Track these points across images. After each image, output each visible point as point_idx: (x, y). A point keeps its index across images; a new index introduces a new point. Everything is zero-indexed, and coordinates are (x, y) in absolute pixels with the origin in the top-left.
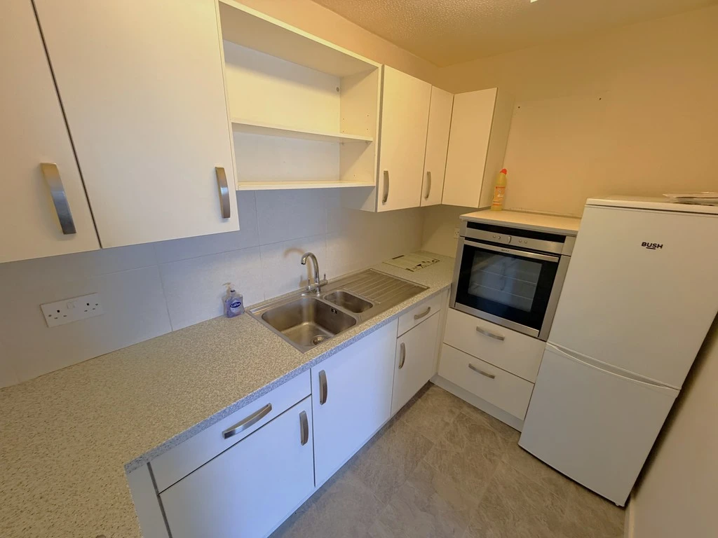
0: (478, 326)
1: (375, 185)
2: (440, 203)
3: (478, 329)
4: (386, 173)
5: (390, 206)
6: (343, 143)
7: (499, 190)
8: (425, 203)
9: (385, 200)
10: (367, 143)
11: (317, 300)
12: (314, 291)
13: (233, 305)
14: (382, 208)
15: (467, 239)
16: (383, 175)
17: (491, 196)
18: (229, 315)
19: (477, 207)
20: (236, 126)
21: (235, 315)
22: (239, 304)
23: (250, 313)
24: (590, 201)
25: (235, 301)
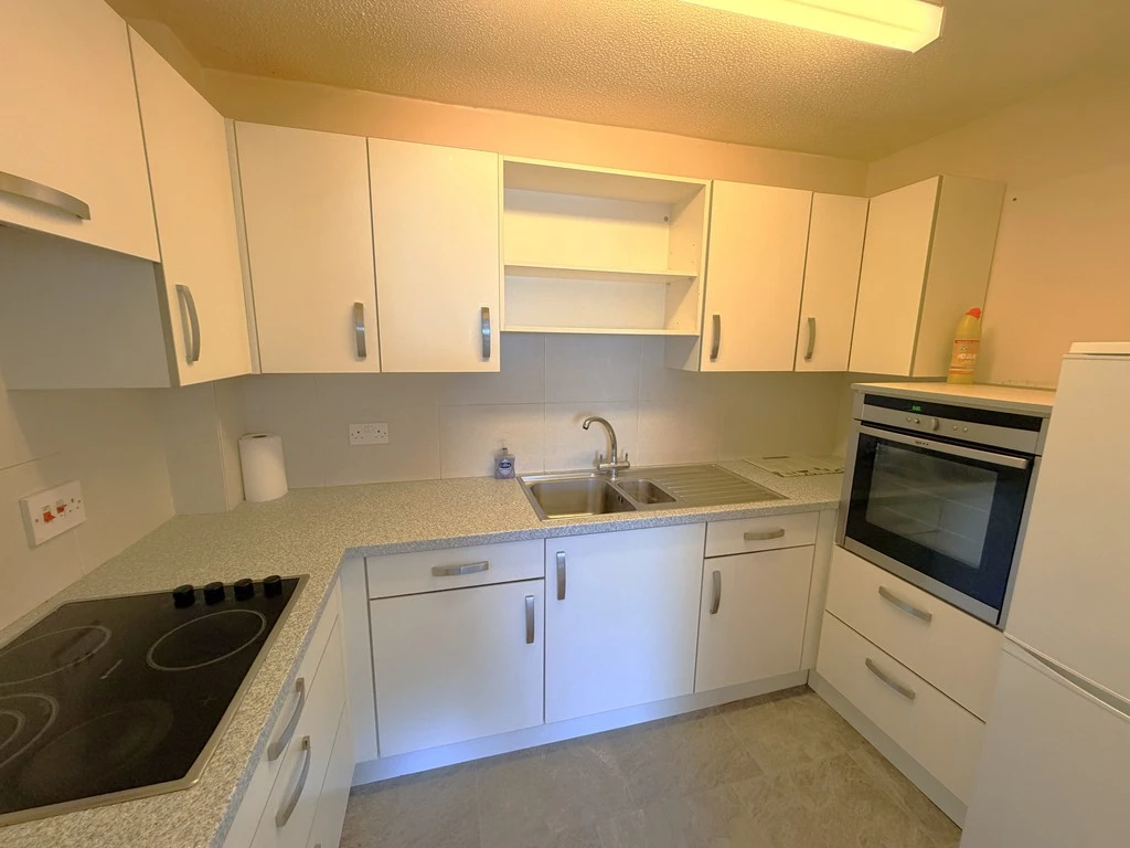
0: (884, 585)
1: (699, 334)
2: (845, 370)
3: (882, 591)
4: (717, 319)
5: (722, 365)
6: (669, 284)
7: (960, 346)
8: (802, 367)
9: (714, 356)
10: (692, 279)
11: (608, 486)
12: (609, 473)
13: (502, 465)
14: (707, 366)
15: (864, 423)
16: (711, 319)
17: (947, 358)
18: (498, 476)
19: (907, 375)
20: (509, 269)
21: (504, 477)
22: (510, 465)
23: (521, 481)
24: (1078, 347)
25: (505, 461)
